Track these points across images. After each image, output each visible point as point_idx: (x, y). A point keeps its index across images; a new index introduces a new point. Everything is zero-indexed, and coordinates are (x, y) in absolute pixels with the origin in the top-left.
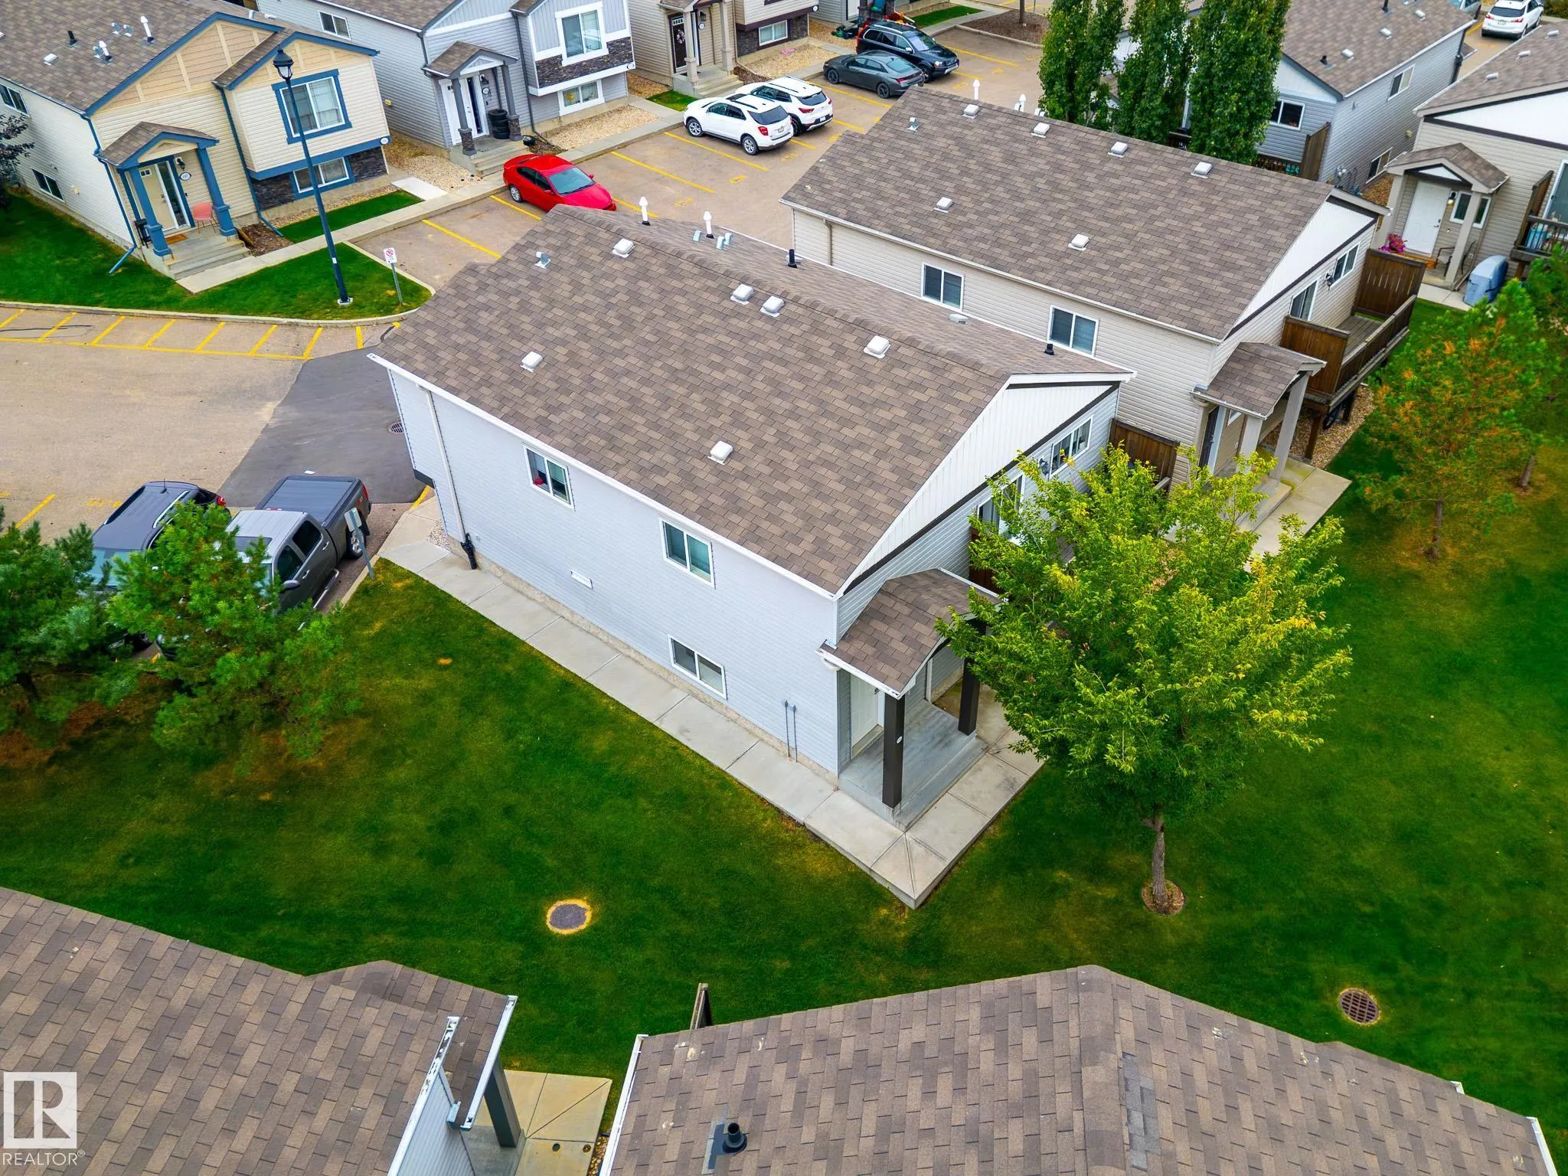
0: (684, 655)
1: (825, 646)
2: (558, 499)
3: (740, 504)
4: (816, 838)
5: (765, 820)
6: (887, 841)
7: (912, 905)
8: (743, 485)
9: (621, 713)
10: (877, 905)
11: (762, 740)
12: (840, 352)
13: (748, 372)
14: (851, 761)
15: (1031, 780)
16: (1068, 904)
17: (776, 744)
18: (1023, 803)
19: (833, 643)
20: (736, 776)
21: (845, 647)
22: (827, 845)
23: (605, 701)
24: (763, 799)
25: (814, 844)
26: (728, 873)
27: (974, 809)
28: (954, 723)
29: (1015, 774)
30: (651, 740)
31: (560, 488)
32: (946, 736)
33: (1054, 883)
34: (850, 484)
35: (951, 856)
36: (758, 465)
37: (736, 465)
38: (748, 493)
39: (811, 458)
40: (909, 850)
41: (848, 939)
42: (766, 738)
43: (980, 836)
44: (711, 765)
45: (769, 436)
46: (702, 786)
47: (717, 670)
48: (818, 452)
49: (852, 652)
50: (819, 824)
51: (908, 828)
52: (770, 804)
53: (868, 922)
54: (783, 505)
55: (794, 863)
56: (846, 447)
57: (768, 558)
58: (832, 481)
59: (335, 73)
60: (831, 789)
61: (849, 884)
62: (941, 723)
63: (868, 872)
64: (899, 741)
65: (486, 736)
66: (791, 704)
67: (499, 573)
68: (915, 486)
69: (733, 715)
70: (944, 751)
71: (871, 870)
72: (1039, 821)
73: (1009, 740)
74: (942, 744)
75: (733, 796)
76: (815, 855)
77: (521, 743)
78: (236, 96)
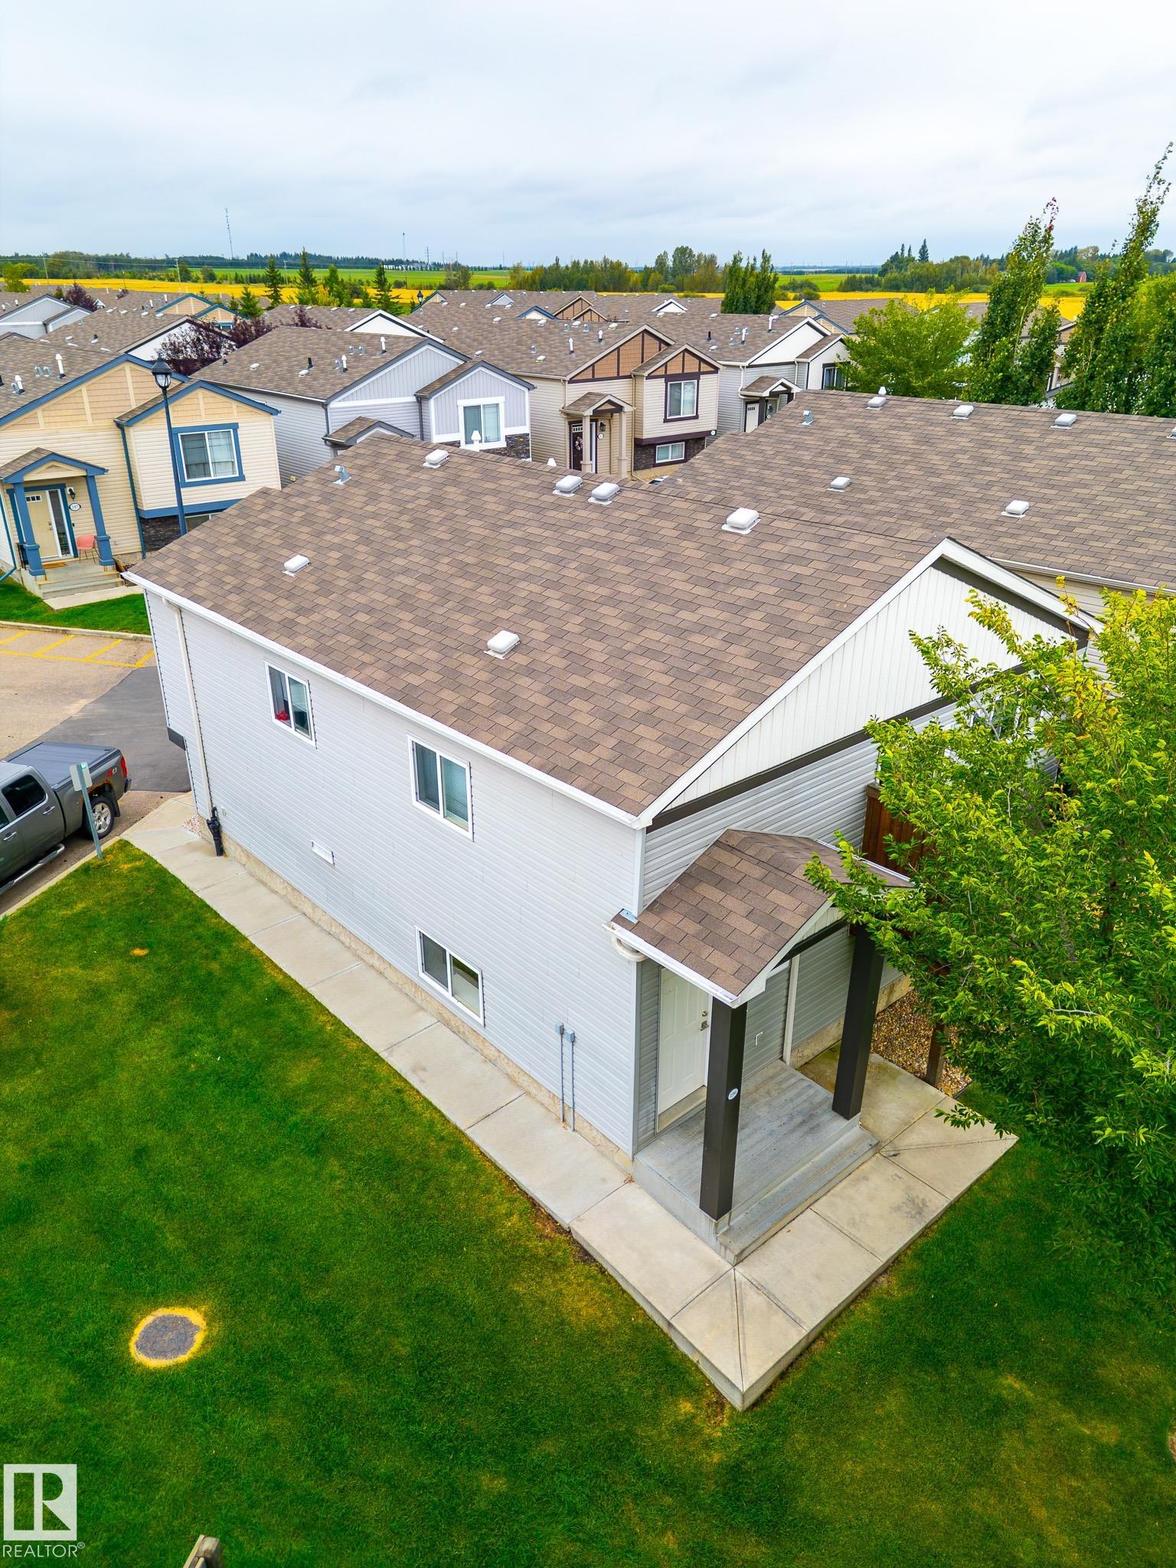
0: (434, 957)
1: (619, 919)
2: (299, 735)
3: (516, 703)
4: (586, 1256)
5: (509, 1215)
6: (703, 1276)
7: (737, 1402)
8: (525, 681)
9: (340, 1036)
10: (672, 1391)
11: (528, 1093)
12: (688, 532)
13: (559, 561)
14: (656, 1136)
15: (952, 1207)
16: (1027, 1443)
17: (547, 1101)
18: (940, 1244)
19: (633, 911)
20: (478, 1141)
21: (651, 920)
22: (602, 1271)
23: (323, 1018)
24: (512, 1183)
25: (581, 1266)
26: (435, 1299)
27: (854, 1240)
28: (827, 1098)
29: (922, 1192)
30: (370, 1077)
31: (302, 720)
32: (811, 1116)
33: (999, 1397)
34: (680, 674)
35: (812, 1319)
36: (552, 658)
37: (521, 659)
38: (531, 691)
39: (628, 647)
40: (738, 1298)
41: (618, 1449)
42: (533, 1091)
43: (863, 1292)
44: (446, 1120)
46: (425, 1153)
47: (472, 976)
48: (638, 640)
49: (661, 928)
50: (592, 1234)
51: (740, 1258)
52: (524, 1193)
53: (655, 1420)
54: (576, 703)
55: (543, 1293)
56: (681, 632)
57: (540, 768)
58: (654, 673)
59: (235, 427)
60: (620, 1178)
61: (631, 1346)
62: (804, 1097)
63: (665, 1329)
64: (732, 1096)
65: (152, 1048)
66: (569, 1031)
67: (244, 860)
68: (785, 674)
69: (492, 1053)
70: (809, 1139)
71: (670, 1325)
72: (969, 1278)
73: (913, 1139)
74: (805, 1128)
75: (468, 1171)
76: (580, 1285)
77: (194, 1061)
78: (135, 434)
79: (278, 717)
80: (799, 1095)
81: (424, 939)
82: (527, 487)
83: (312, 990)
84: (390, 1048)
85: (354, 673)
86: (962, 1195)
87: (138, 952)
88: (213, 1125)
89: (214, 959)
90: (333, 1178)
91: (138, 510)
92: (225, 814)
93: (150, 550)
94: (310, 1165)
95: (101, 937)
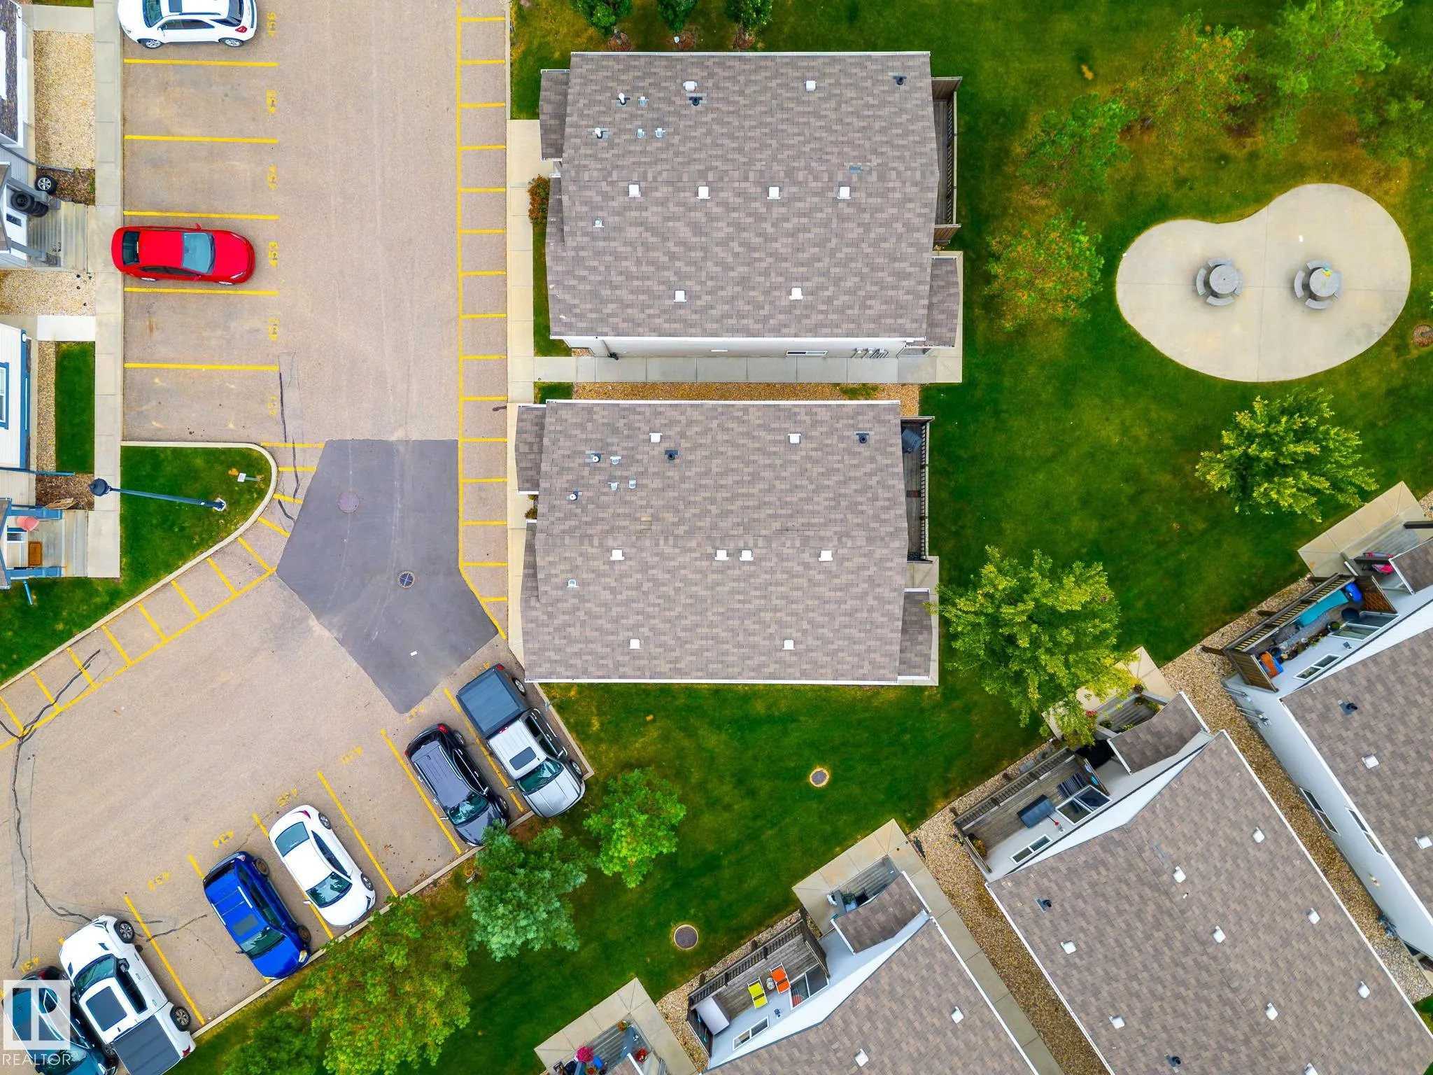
7: (937, 685)
8: (813, 654)
10: (923, 693)
13: (764, 597)
23: (741, 687)
38: (819, 657)
39: (836, 627)
41: (921, 710)
45: (805, 625)
48: (837, 623)
55: (882, 701)
56: (850, 614)
61: (906, 694)
65: (710, 737)
87: (650, 718)
88: (761, 738)
89: (676, 699)
90: (807, 722)
94: (797, 724)
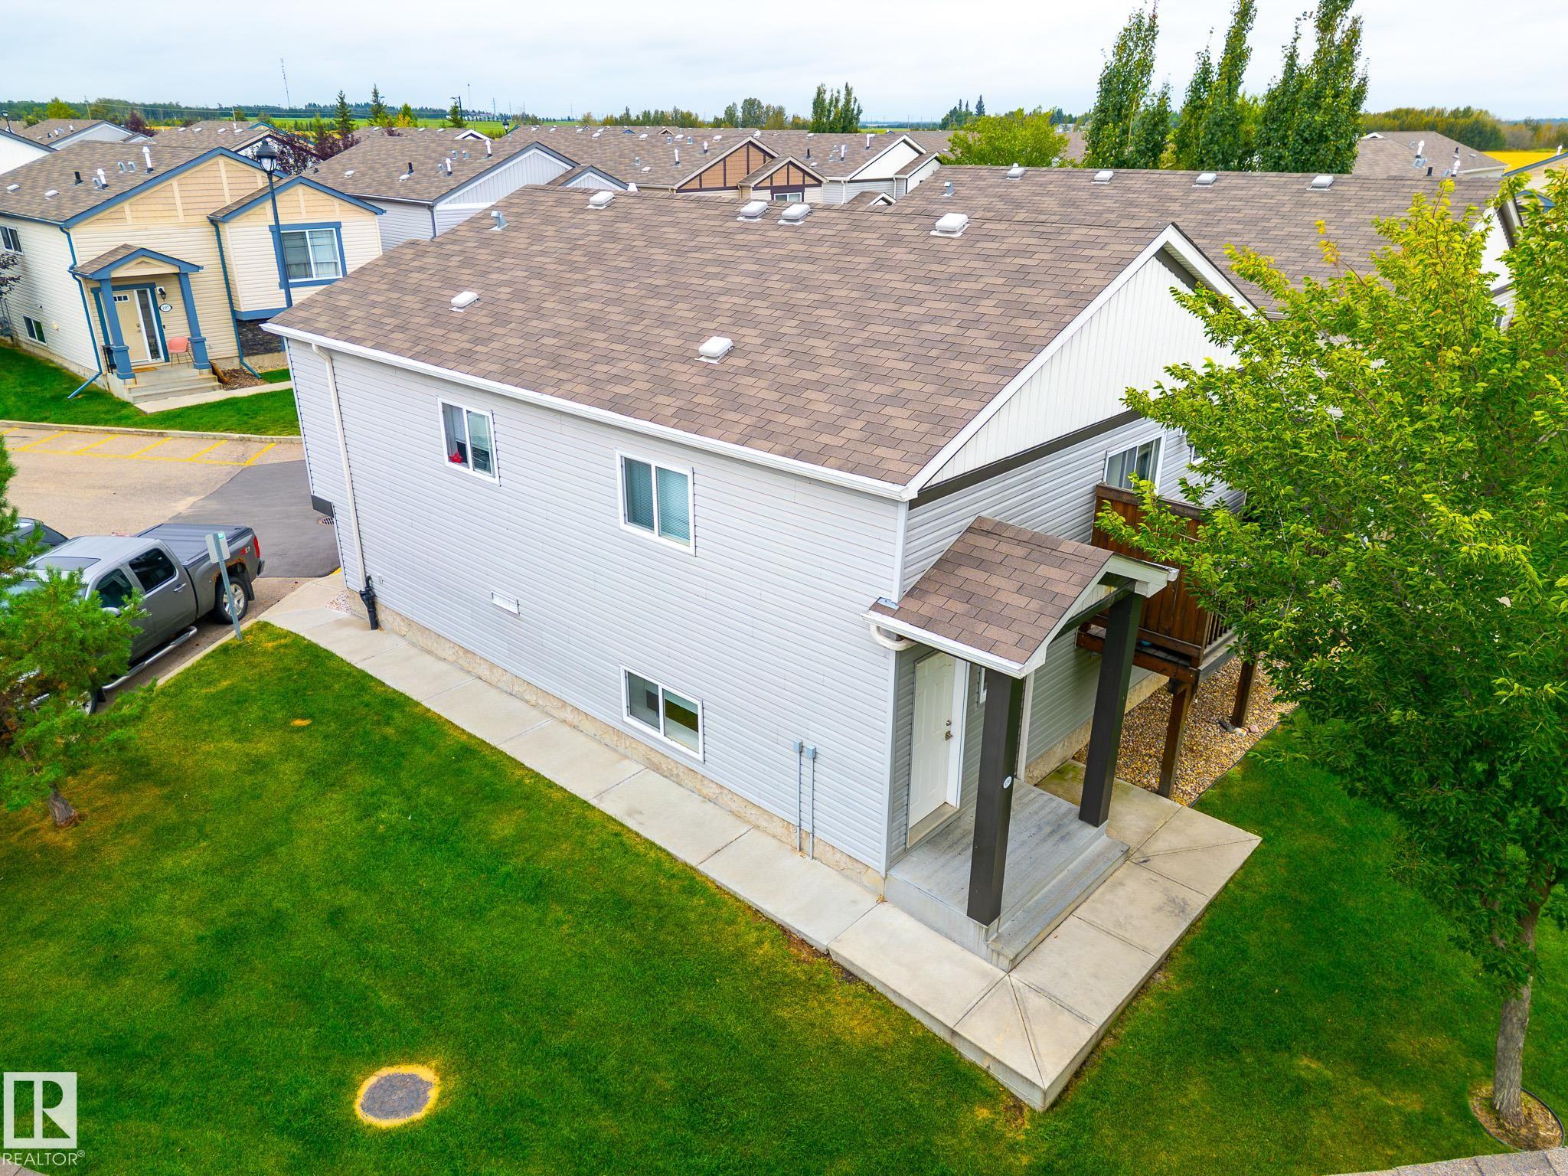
1: (877, 607)
2: (479, 475)
3: (742, 400)
4: (850, 976)
5: (759, 943)
6: (978, 986)
7: (1037, 1104)
11: (757, 828)
12: (895, 240)
14: (906, 851)
15: (1212, 905)
16: (1336, 1118)
17: (780, 831)
18: (1209, 939)
19: (893, 595)
20: (713, 875)
21: (913, 605)
22: (870, 989)
23: (520, 773)
24: (757, 912)
25: (846, 986)
26: (692, 1031)
27: (1123, 940)
28: (1070, 810)
29: (1181, 893)
30: (582, 823)
31: (483, 459)
32: (1059, 826)
34: (919, 359)
35: (1100, 1016)
36: (771, 358)
37: (737, 362)
38: (757, 389)
40: (1019, 1002)
41: (919, 1161)
42: (763, 823)
43: (1143, 989)
44: (674, 859)
46: (656, 890)
48: (866, 334)
49: (926, 610)
50: (854, 953)
51: (1014, 964)
52: (770, 920)
53: (954, 1129)
54: (810, 394)
55: (810, 1016)
56: (911, 324)
57: (785, 454)
58: (890, 360)
59: (338, 226)
60: (870, 900)
61: (914, 1059)
62: (1047, 810)
63: (947, 1038)
64: (1006, 785)
65: (331, 813)
66: (809, 746)
67: (404, 629)
68: (1035, 349)
69: (712, 790)
70: (1062, 846)
71: (954, 1033)
72: (1245, 968)
73: (1159, 845)
74: (1057, 837)
75: (707, 905)
76: (849, 1004)
77: (382, 822)
78: (229, 230)
79: (452, 459)
80: (1042, 808)
81: (630, 676)
82: (707, 217)
83: (502, 747)
84: (600, 795)
85: (552, 390)
86: (1219, 893)
87: (298, 722)
88: (415, 882)
89: (388, 724)
90: (559, 923)
91: (234, 312)
92: (382, 581)
93: (249, 355)
94: (532, 912)
95: (255, 711)
